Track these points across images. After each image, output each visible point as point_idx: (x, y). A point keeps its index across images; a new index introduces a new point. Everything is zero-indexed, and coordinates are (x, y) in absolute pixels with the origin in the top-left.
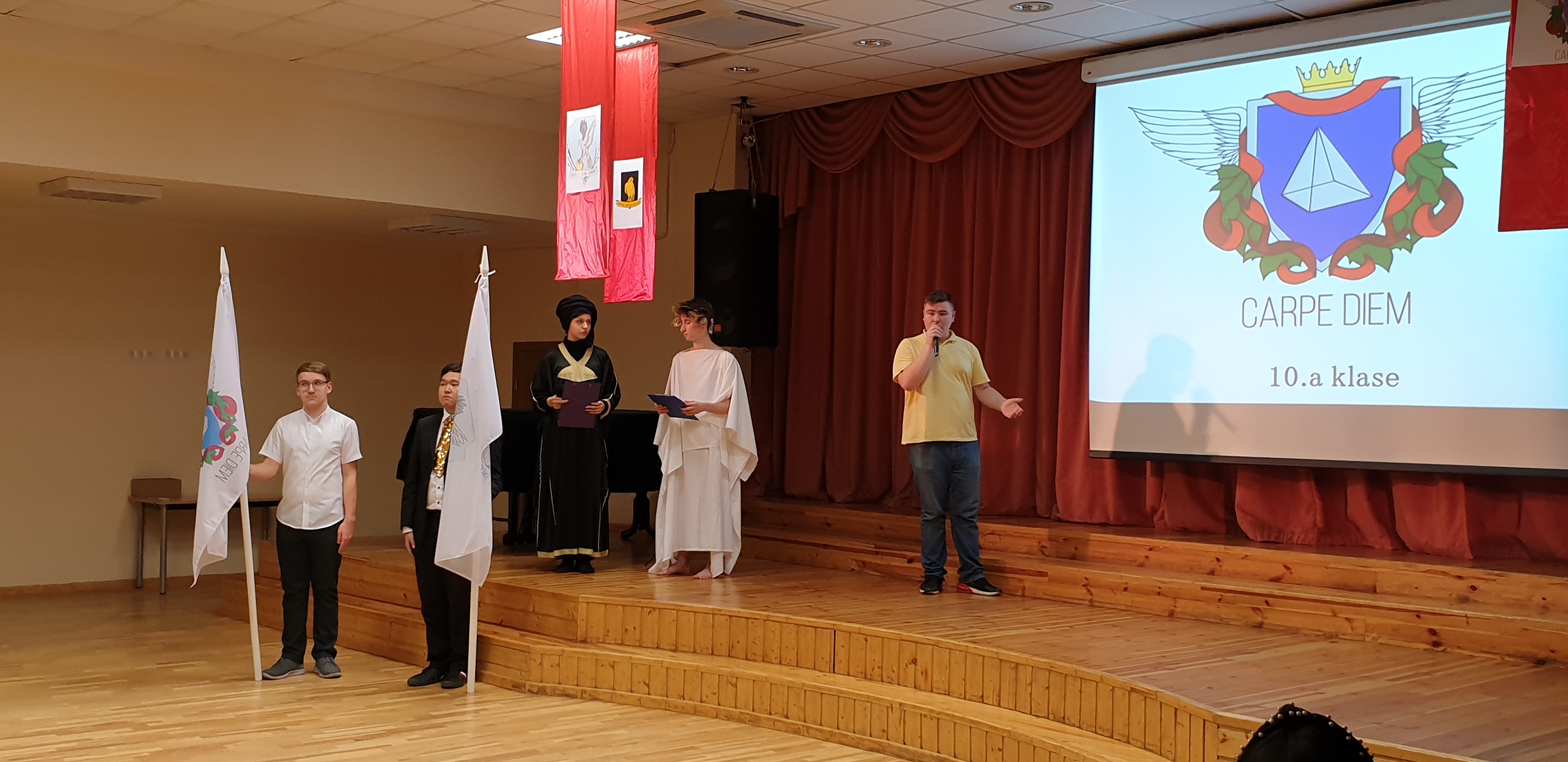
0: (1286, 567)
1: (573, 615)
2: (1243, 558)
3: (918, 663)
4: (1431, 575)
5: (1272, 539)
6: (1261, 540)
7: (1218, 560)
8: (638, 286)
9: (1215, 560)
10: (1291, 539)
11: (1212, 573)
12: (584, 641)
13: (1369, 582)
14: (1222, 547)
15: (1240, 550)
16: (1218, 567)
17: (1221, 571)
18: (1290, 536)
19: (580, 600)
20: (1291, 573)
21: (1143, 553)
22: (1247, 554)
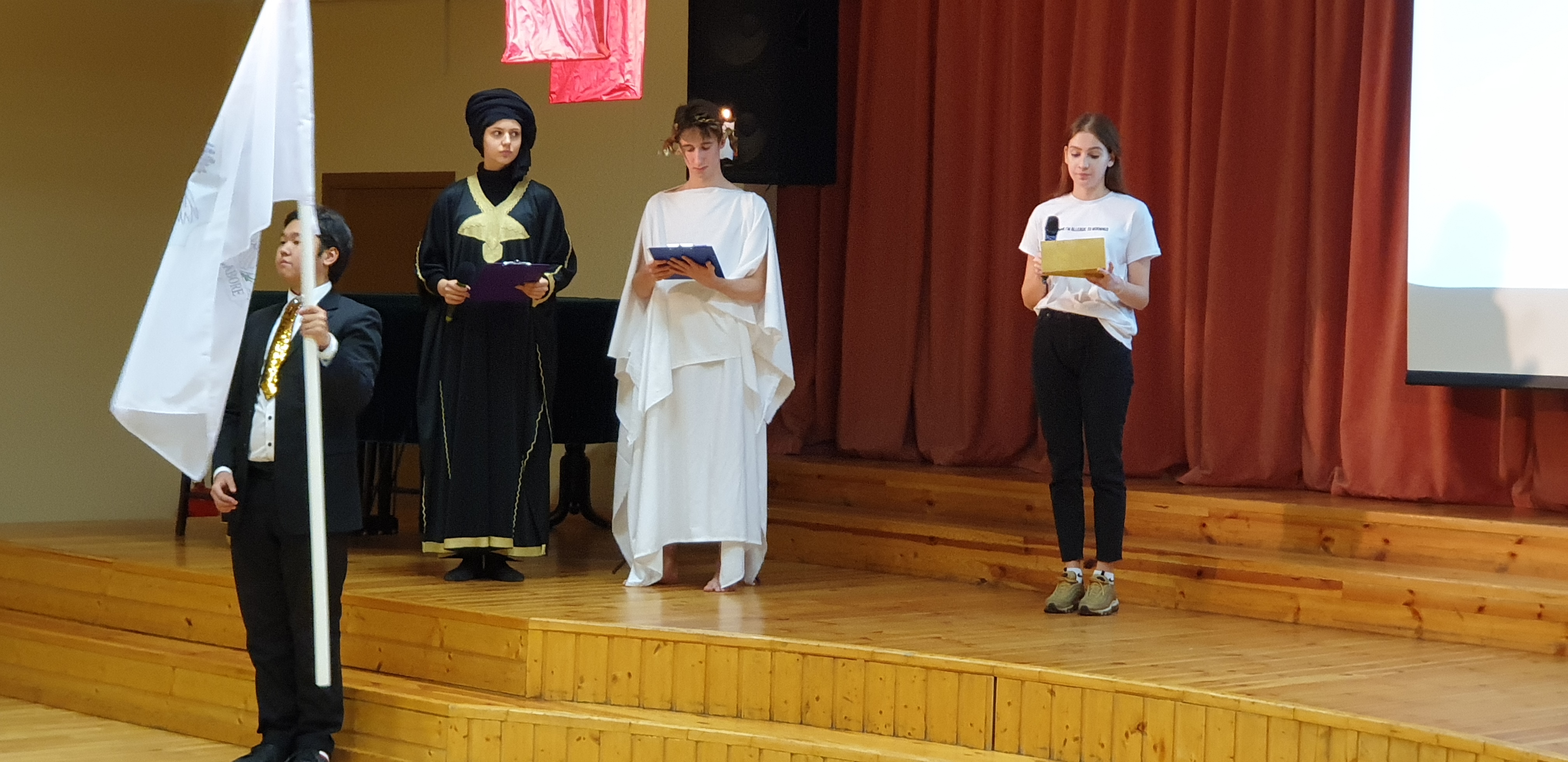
1: (517, 653)
3: (1148, 730)
8: (614, 74)
12: (538, 698)
19: (530, 626)
21: (1505, 547)
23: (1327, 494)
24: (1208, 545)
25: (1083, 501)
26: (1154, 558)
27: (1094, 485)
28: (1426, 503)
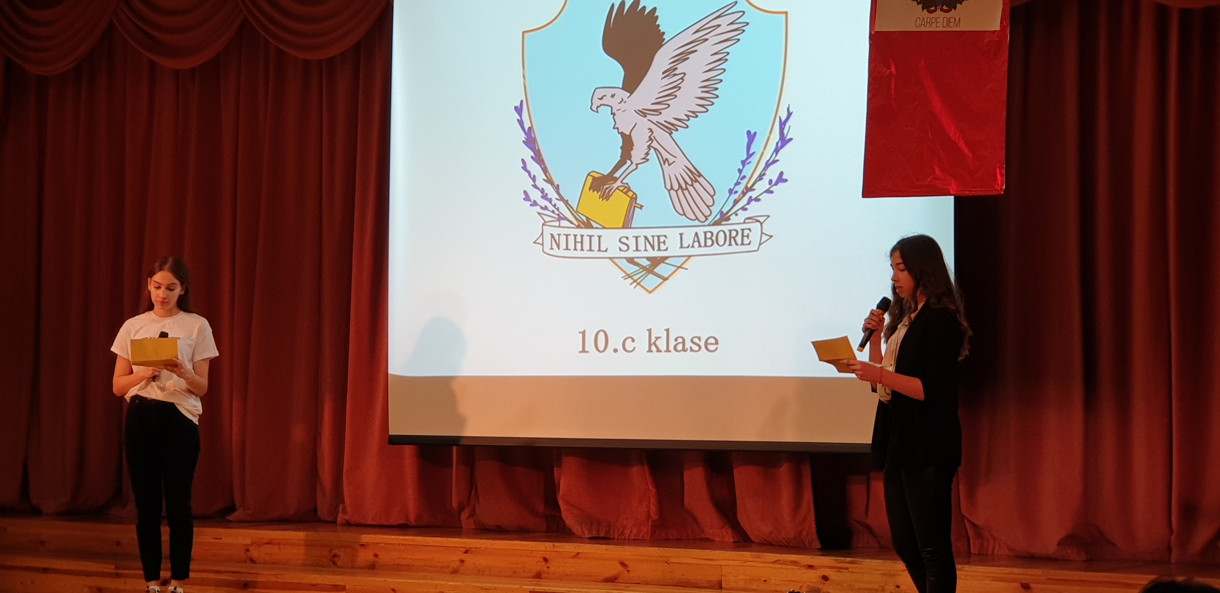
0: (623, 564)
2: (574, 557)
4: (780, 566)
5: (602, 534)
6: (590, 536)
7: (546, 560)
9: (542, 560)
10: (622, 533)
11: (538, 576)
13: (714, 578)
14: (549, 545)
15: (569, 548)
16: (545, 568)
17: (548, 573)
18: (621, 530)
20: (628, 571)
21: (455, 557)
22: (579, 551)
23: (334, 524)
24: (251, 564)
25: (160, 536)
26: (212, 576)
27: (170, 525)
28: (403, 528)
